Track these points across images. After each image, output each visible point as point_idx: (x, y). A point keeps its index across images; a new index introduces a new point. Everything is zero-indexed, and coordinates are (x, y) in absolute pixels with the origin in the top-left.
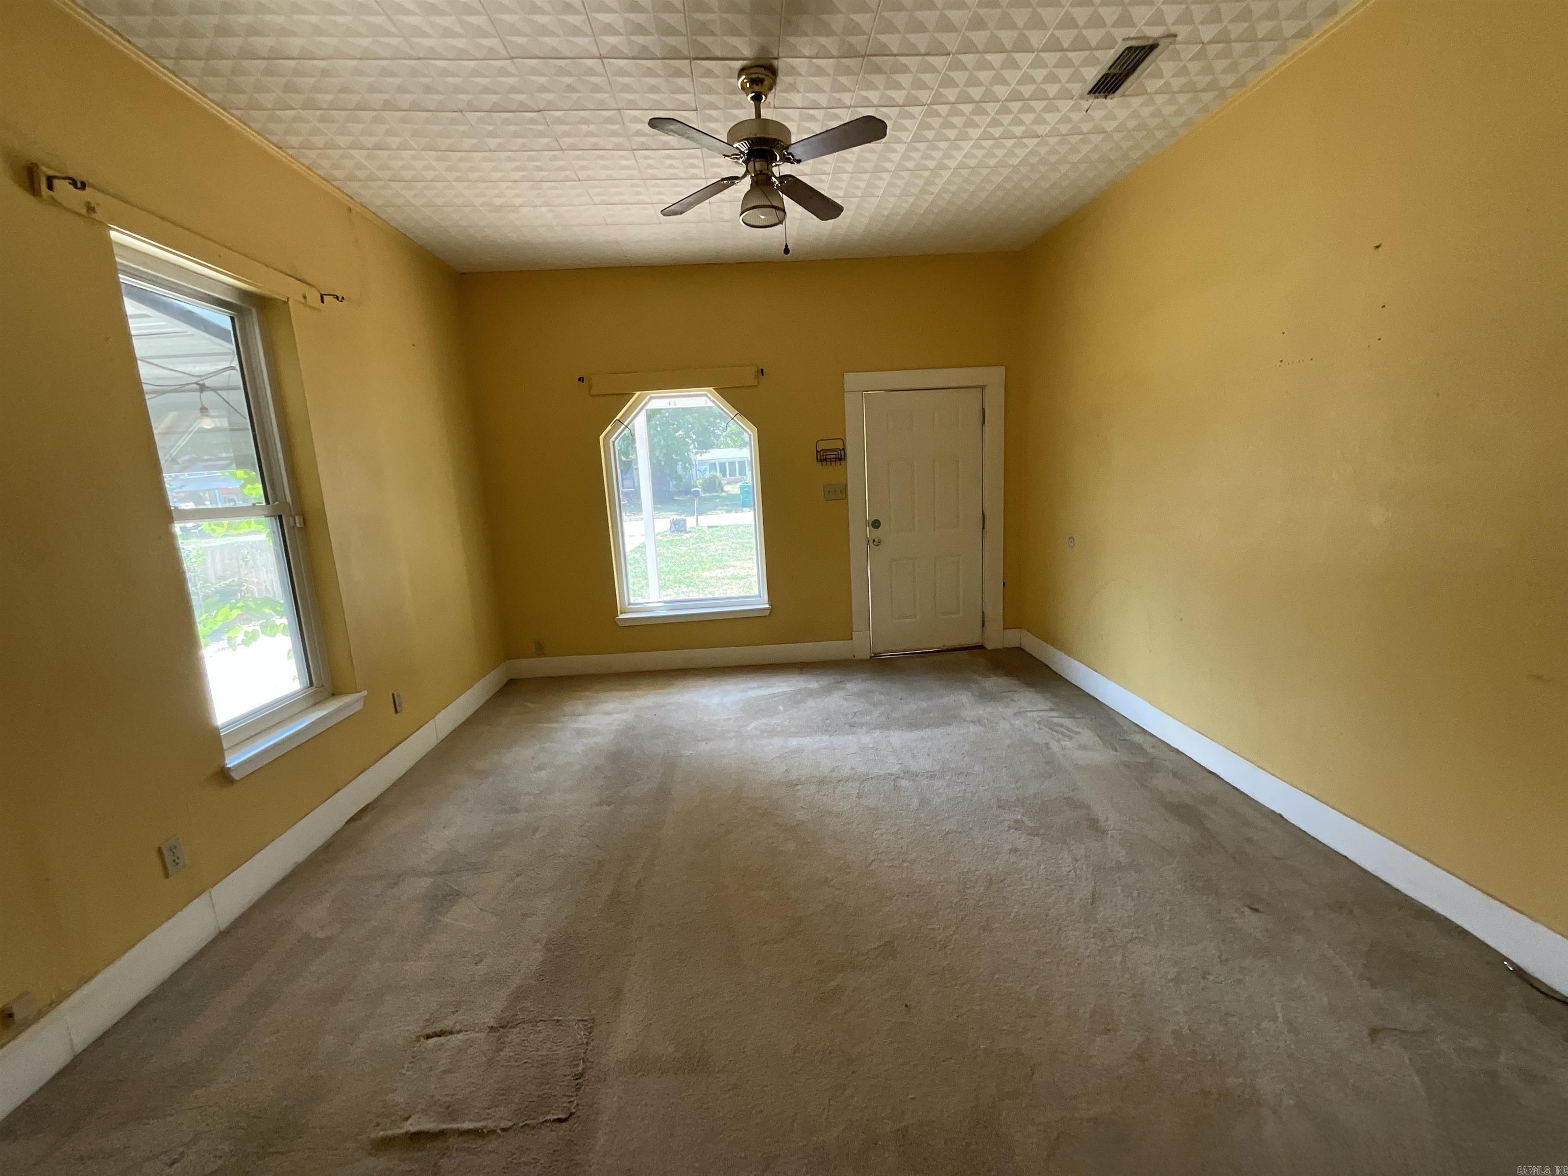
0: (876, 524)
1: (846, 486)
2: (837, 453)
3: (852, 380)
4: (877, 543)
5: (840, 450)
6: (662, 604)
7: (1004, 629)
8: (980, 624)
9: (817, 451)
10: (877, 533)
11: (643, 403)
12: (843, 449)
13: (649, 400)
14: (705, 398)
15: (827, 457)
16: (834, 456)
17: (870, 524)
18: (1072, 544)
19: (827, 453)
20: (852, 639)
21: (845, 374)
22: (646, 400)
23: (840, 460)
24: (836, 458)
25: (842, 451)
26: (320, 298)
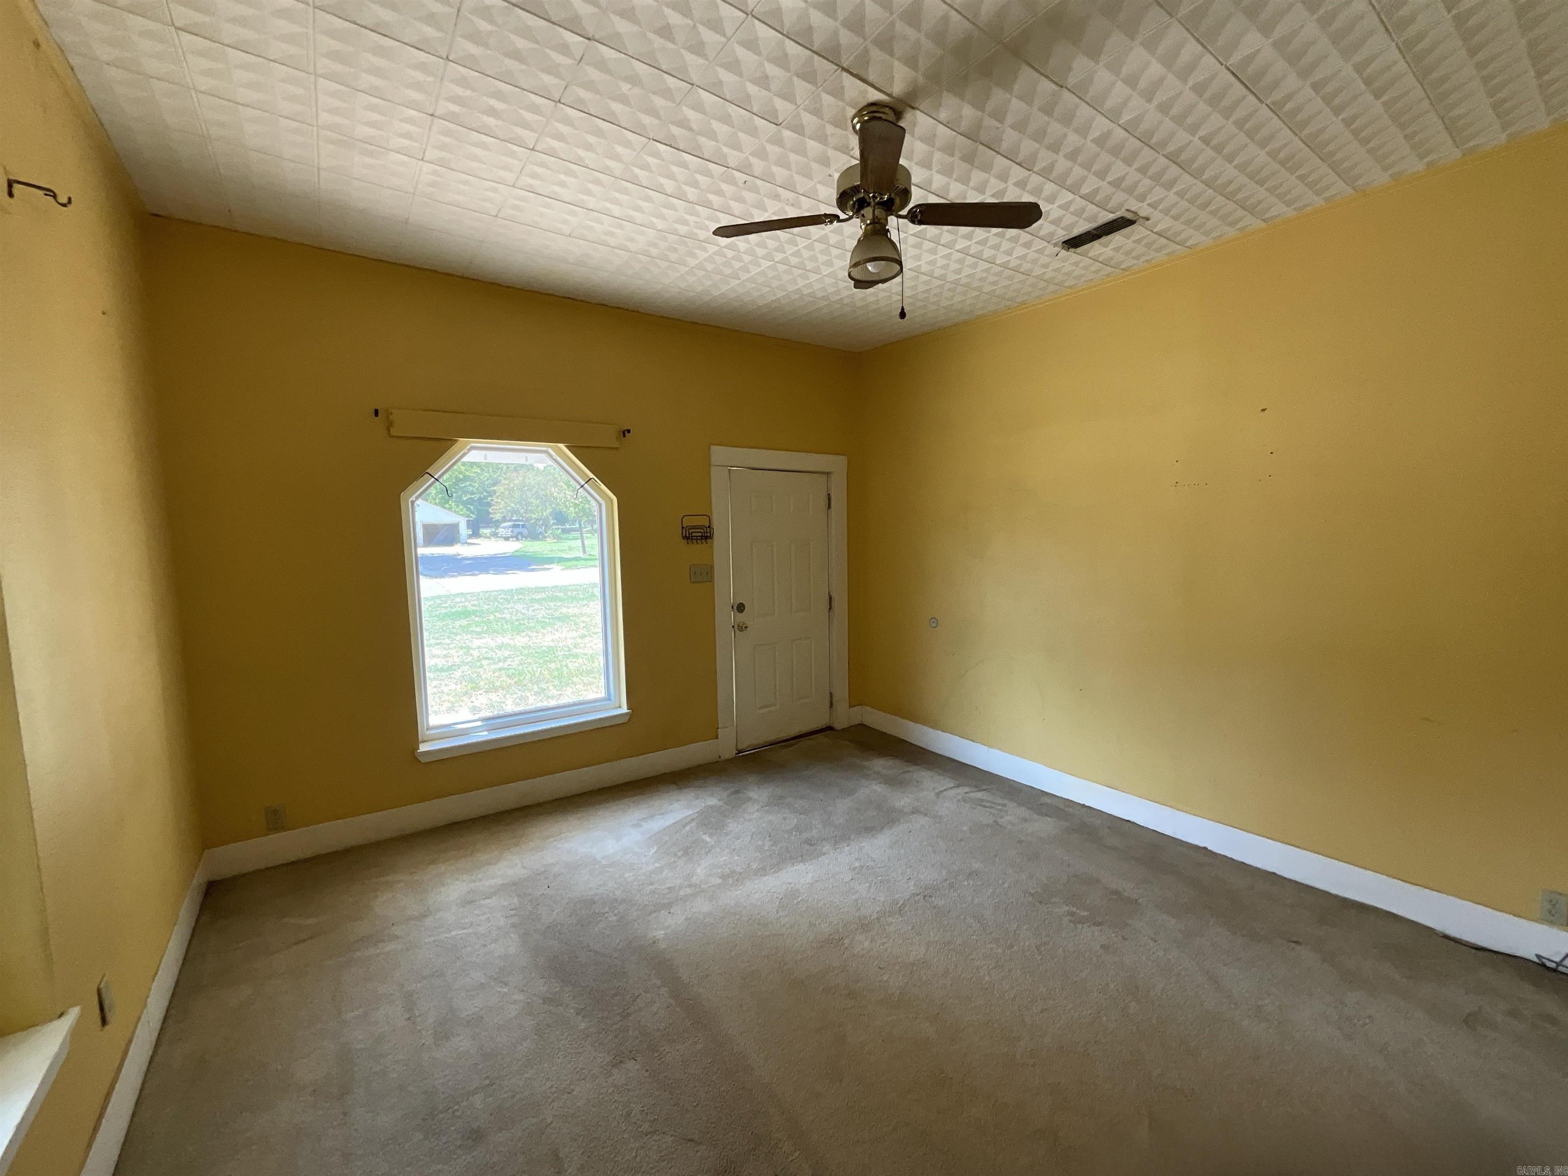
0: (741, 608)
1: (712, 567)
2: (703, 531)
3: (719, 454)
4: (742, 628)
5: (706, 527)
6: (479, 723)
7: (850, 708)
8: (828, 705)
9: (683, 528)
10: (742, 617)
11: (462, 452)
12: (709, 527)
13: (469, 450)
14: (543, 456)
15: (693, 534)
16: (700, 534)
17: (735, 607)
18: (934, 625)
19: (693, 530)
20: (717, 738)
21: (713, 448)
22: (465, 450)
23: (706, 538)
24: (702, 536)
25: (708, 529)
26: (6, 185)
